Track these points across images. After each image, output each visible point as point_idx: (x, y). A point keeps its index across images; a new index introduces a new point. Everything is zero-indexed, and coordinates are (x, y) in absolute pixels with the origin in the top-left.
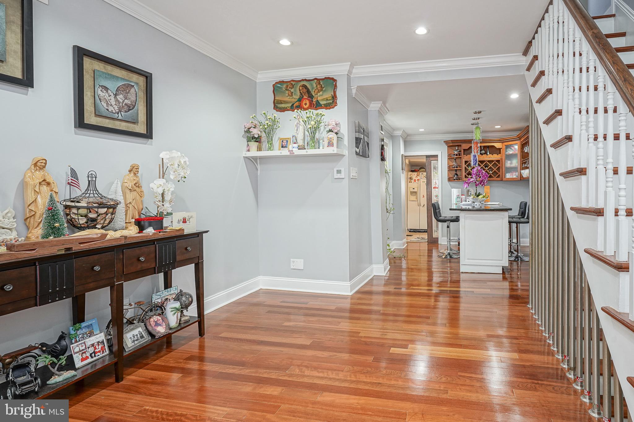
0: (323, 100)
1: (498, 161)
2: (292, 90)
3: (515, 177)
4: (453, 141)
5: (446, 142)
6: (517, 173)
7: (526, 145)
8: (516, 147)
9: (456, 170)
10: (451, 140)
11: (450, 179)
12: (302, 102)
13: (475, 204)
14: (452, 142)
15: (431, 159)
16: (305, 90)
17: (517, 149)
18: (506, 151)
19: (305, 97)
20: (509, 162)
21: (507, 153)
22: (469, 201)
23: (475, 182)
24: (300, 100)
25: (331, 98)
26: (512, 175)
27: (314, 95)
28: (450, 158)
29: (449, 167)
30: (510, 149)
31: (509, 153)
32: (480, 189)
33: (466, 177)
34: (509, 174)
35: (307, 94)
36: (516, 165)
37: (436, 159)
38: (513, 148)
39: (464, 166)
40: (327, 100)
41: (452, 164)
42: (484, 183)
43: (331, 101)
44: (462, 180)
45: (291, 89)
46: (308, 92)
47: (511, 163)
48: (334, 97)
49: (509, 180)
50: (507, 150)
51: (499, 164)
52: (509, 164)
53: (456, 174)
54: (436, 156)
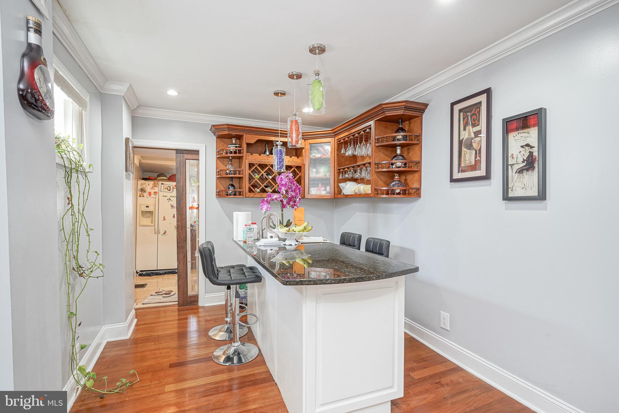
1: (299, 168)
3: (323, 193)
5: (215, 129)
6: (328, 188)
7: (350, 144)
8: (328, 148)
9: (232, 178)
10: (228, 125)
11: (219, 194)
13: (287, 242)
14: (229, 128)
15: (186, 156)
17: (330, 150)
18: (311, 154)
20: (314, 170)
21: (311, 156)
22: (272, 237)
23: (282, 201)
26: (320, 190)
28: (220, 158)
29: (218, 173)
30: (316, 151)
31: (314, 156)
32: (289, 213)
33: (250, 191)
34: (315, 189)
36: (326, 176)
37: (195, 157)
38: (320, 149)
39: (247, 172)
41: (222, 167)
42: (295, 202)
44: (244, 194)
47: (317, 172)
49: (324, 197)
50: (312, 152)
51: (300, 172)
52: (314, 173)
53: (232, 185)
54: (196, 152)
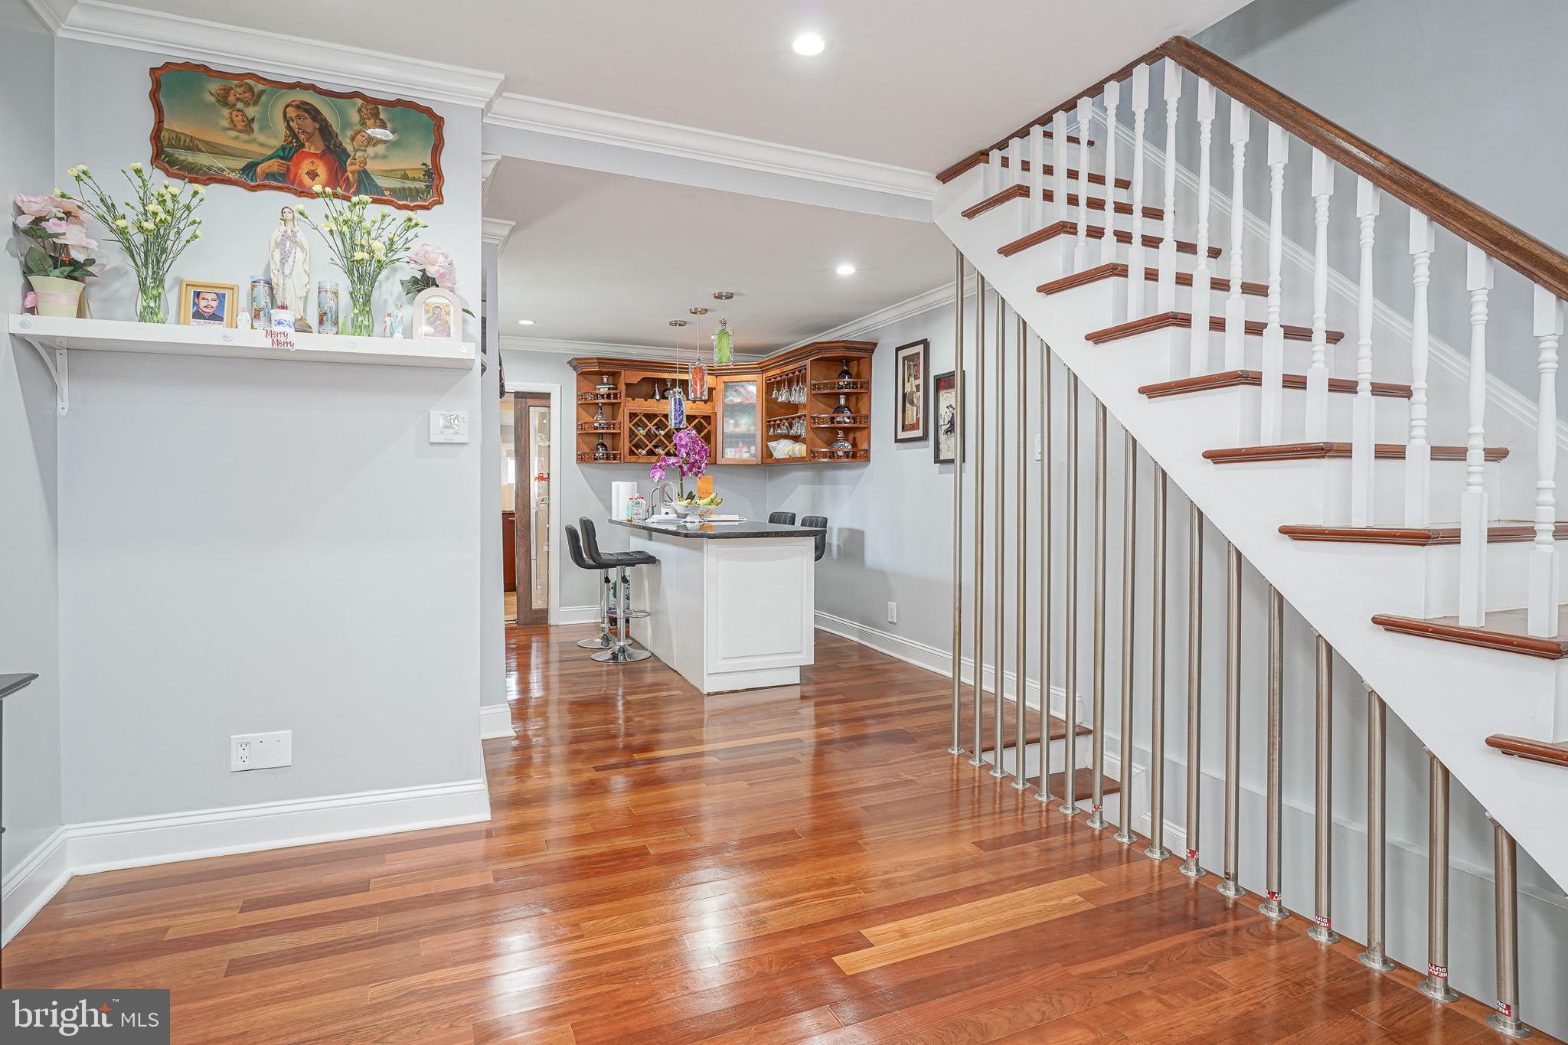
0: (388, 173)
1: (707, 418)
2: (251, 111)
3: (746, 456)
4: (601, 361)
5: (577, 363)
6: (753, 448)
7: (784, 386)
8: (753, 389)
9: (603, 434)
10: (598, 359)
11: (581, 458)
12: (298, 166)
13: (688, 519)
14: (599, 363)
15: (530, 401)
16: (310, 125)
17: (755, 393)
18: (726, 397)
19: (309, 148)
20: (732, 421)
21: (727, 400)
22: (667, 513)
23: (681, 467)
24: (291, 151)
25: (420, 175)
26: (740, 451)
27: (349, 148)
28: (585, 404)
29: (580, 427)
30: (734, 393)
31: (732, 400)
32: (692, 484)
33: (632, 453)
34: (733, 449)
35: (317, 137)
36: (749, 430)
37: (543, 402)
38: (742, 390)
39: (627, 425)
40: (405, 177)
41: (587, 418)
42: (699, 468)
43: (422, 185)
44: (622, 459)
45: (247, 104)
46: (325, 130)
47: (736, 425)
48: (434, 175)
49: (747, 463)
50: (728, 394)
51: (709, 424)
52: (731, 426)
53: (603, 445)
54: (547, 396)
